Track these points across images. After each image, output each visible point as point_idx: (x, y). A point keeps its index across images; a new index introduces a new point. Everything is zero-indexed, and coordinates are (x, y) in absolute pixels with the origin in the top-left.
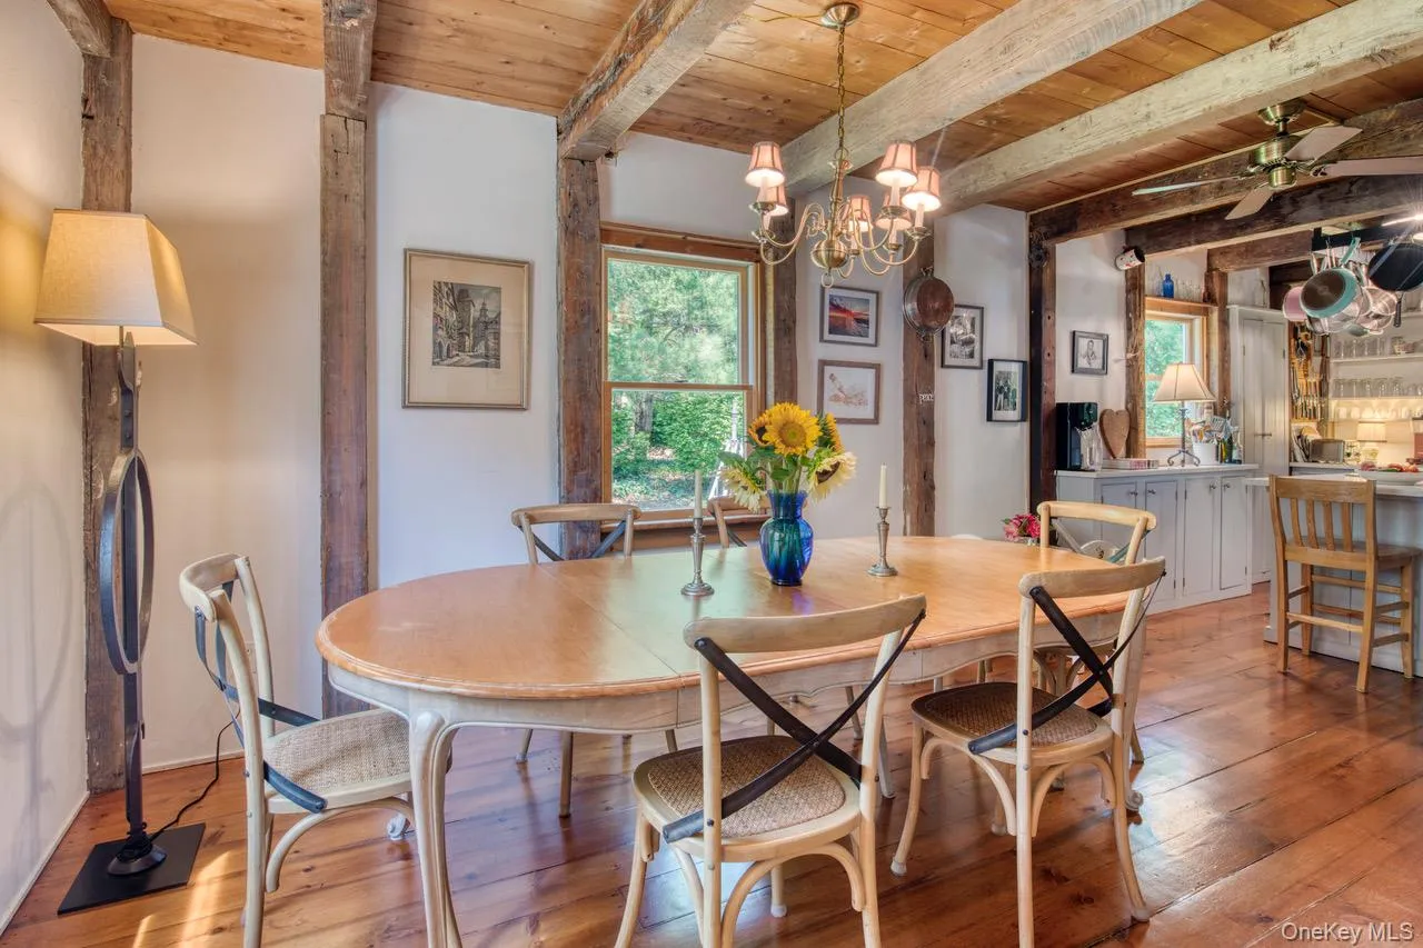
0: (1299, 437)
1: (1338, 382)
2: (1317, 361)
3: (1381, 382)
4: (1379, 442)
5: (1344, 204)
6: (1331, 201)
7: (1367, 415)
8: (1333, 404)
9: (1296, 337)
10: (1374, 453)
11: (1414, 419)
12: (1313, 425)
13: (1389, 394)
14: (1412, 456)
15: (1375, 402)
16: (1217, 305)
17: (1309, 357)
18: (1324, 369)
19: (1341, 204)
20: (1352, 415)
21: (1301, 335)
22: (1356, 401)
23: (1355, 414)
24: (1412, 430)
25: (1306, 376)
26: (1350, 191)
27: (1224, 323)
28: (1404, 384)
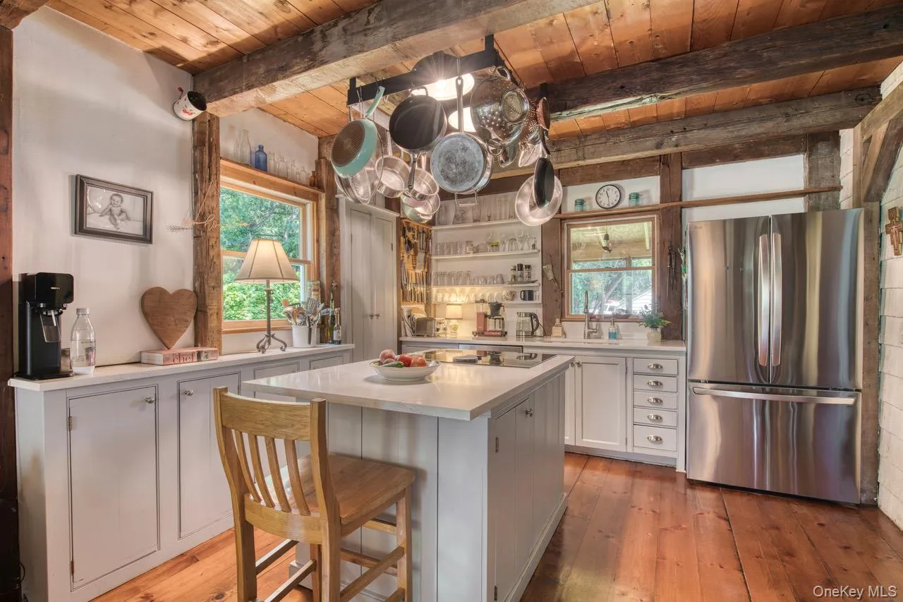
0: (409, 316)
1: (437, 274)
2: (421, 256)
3: (459, 274)
4: (459, 319)
5: (363, 38)
6: (353, 34)
7: (453, 299)
8: (434, 290)
9: (404, 235)
10: (455, 328)
11: (477, 302)
12: (422, 307)
13: (464, 284)
14: (475, 330)
15: (458, 289)
16: (324, 192)
17: (416, 253)
18: (427, 263)
19: (360, 39)
20: (444, 299)
21: (409, 234)
22: (448, 288)
23: (446, 299)
24: (475, 311)
25: (414, 268)
26: (368, 22)
27: (333, 210)
28: (472, 276)
